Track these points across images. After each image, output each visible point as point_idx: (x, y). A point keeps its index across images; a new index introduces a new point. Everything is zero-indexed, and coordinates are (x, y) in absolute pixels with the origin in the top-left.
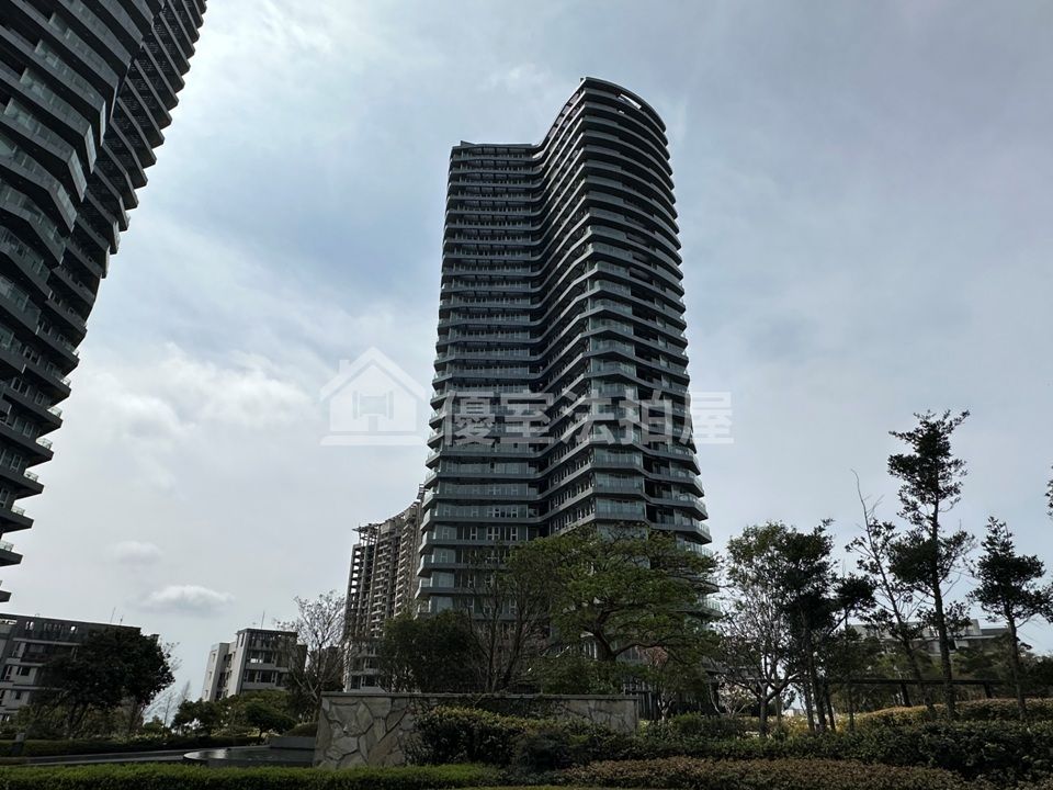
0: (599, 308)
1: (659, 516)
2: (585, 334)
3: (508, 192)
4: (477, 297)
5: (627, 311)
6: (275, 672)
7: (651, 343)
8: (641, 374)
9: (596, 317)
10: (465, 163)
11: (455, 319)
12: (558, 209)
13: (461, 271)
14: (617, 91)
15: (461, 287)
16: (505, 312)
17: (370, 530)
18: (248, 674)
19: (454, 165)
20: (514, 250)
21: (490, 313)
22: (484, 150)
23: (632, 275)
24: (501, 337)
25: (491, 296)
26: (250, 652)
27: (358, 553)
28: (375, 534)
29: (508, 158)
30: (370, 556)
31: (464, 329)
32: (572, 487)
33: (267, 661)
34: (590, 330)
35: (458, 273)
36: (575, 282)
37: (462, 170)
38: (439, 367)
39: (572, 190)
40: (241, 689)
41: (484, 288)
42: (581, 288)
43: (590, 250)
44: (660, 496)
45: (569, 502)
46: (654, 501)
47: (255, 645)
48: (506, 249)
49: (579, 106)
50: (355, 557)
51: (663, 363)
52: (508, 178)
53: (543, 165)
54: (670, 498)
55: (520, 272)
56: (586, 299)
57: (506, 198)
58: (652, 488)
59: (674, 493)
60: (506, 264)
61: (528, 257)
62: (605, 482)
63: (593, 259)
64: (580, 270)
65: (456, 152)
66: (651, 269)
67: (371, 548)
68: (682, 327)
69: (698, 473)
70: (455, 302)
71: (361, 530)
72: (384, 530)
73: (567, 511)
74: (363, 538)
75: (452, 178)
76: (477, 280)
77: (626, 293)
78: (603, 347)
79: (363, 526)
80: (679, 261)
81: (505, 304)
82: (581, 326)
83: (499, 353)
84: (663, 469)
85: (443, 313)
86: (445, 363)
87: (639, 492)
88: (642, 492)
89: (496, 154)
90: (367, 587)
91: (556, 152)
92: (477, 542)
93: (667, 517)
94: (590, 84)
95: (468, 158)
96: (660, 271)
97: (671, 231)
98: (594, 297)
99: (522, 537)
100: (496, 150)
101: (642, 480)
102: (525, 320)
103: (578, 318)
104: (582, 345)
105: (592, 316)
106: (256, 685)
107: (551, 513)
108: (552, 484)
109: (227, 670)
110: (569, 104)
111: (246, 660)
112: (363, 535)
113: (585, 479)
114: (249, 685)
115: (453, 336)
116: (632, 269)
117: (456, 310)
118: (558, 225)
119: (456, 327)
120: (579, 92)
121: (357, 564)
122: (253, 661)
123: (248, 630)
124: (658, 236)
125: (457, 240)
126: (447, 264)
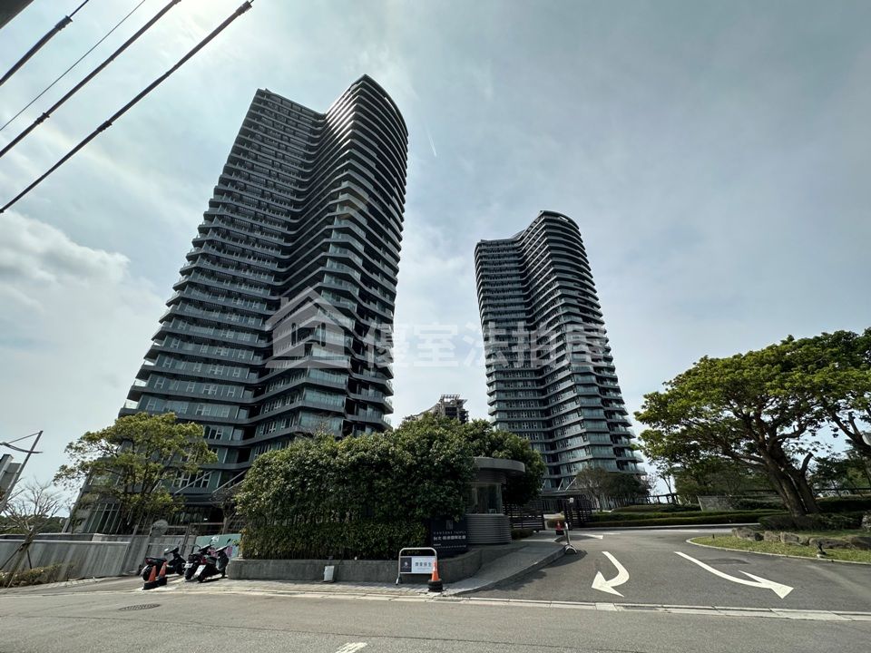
3: (506, 262)
4: (500, 313)
25: (506, 313)
29: (504, 246)
41: (502, 309)
52: (505, 256)
57: (506, 265)
65: (479, 245)
68: (601, 315)
76: (498, 305)
80: (595, 292)
89: (498, 245)
92: (517, 419)
95: (485, 247)
99: (538, 416)
100: (498, 243)
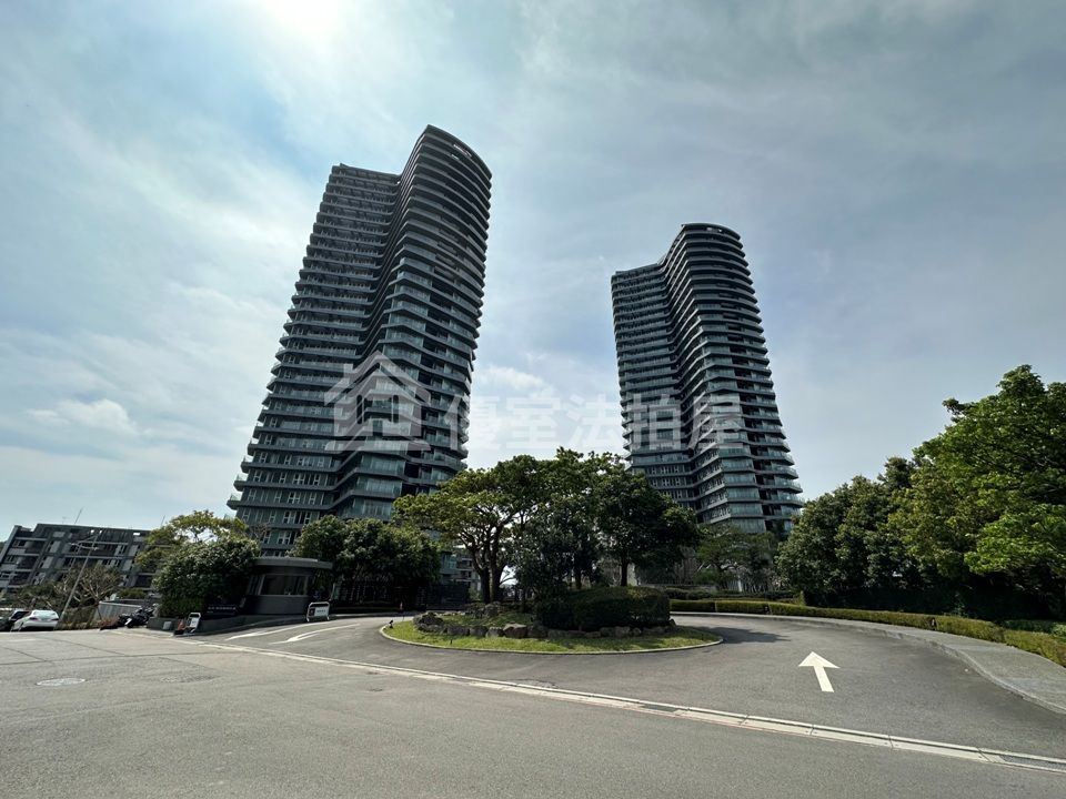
0: (712, 364)
2: (705, 380)
5: (728, 362)
9: (708, 357)
10: (621, 292)
11: (628, 376)
12: (679, 303)
13: (628, 348)
14: (704, 227)
15: (629, 357)
19: (614, 287)
21: (647, 369)
24: (654, 383)
31: (634, 381)
34: (708, 377)
38: (622, 394)
42: (699, 352)
43: (701, 330)
44: (764, 469)
46: (761, 472)
49: (682, 242)
51: (754, 376)
52: (646, 287)
53: (666, 276)
54: (770, 469)
56: (701, 348)
57: (647, 299)
58: (757, 465)
62: (729, 465)
63: (703, 335)
64: (696, 342)
75: (615, 295)
77: (724, 340)
78: (717, 386)
81: (655, 363)
82: (702, 374)
84: (761, 439)
85: (621, 374)
87: (750, 469)
89: (636, 275)
91: (672, 260)
93: (770, 481)
94: (687, 228)
98: (705, 346)
101: (751, 462)
102: (668, 370)
104: (703, 386)
105: (709, 369)
110: (677, 240)
113: (717, 463)
115: (629, 386)
117: (627, 371)
118: (680, 313)
119: (629, 381)
120: (682, 233)
125: (622, 331)
126: (619, 345)
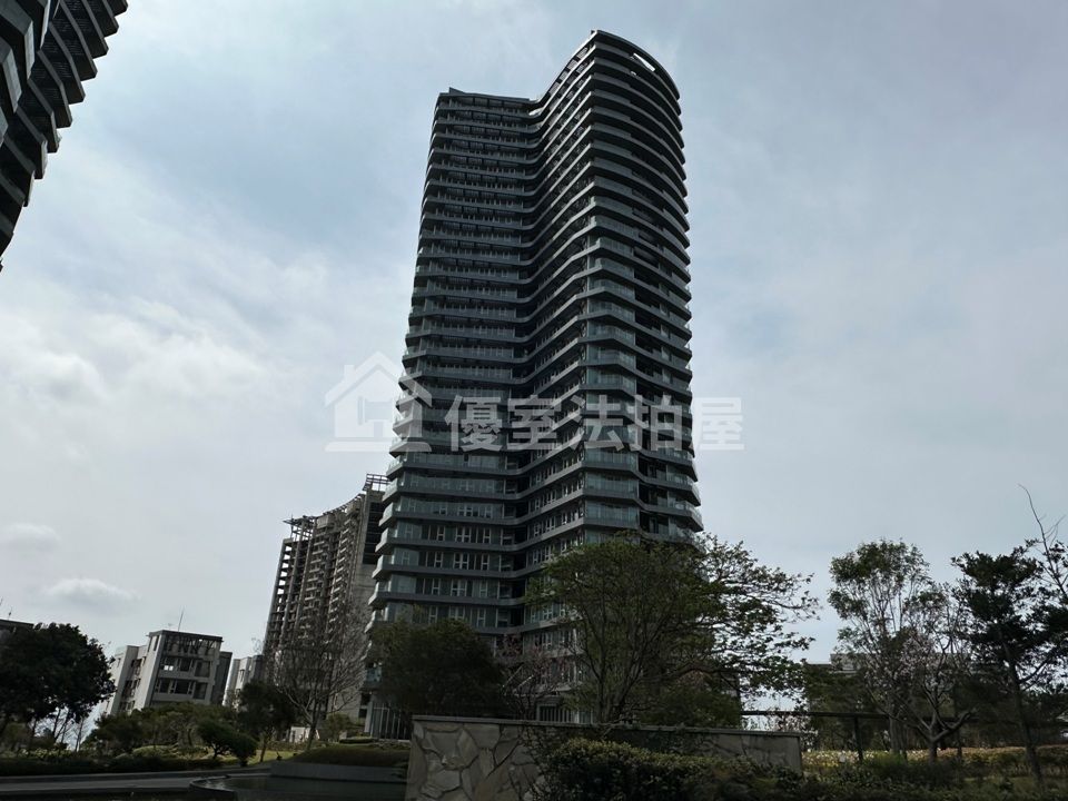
0: (599, 289)
1: (651, 525)
2: (583, 317)
3: (499, 150)
4: (459, 266)
5: (630, 295)
6: (193, 681)
7: (652, 332)
8: (640, 366)
9: (595, 298)
10: (453, 113)
11: (432, 289)
12: (557, 175)
13: (442, 235)
14: (631, 49)
15: (441, 253)
16: (489, 285)
17: (304, 523)
18: (160, 683)
20: (503, 216)
21: (472, 285)
22: (475, 99)
23: (636, 255)
24: (483, 314)
25: (474, 266)
26: (164, 657)
27: (289, 549)
28: (310, 527)
29: (502, 111)
30: (303, 553)
31: (443, 301)
32: (557, 487)
33: (184, 669)
34: (587, 313)
35: (438, 237)
36: (573, 258)
37: (450, 121)
38: (410, 341)
39: (574, 155)
40: (151, 701)
41: (468, 256)
42: (579, 265)
43: (592, 224)
44: (655, 503)
45: (553, 504)
46: (648, 508)
47: (170, 650)
48: (494, 214)
49: (587, 61)
50: (284, 553)
51: (665, 356)
52: (500, 135)
53: (542, 123)
54: (664, 505)
55: (508, 241)
56: (585, 278)
57: (497, 156)
58: (647, 493)
59: (670, 500)
60: (493, 231)
61: (519, 225)
62: (596, 483)
63: (595, 234)
64: (579, 245)
65: (443, 99)
66: (657, 250)
67: (304, 544)
68: (687, 316)
69: (696, 480)
70: (434, 270)
71: (293, 523)
72: (322, 524)
73: (549, 513)
74: (295, 532)
75: (437, 129)
76: (459, 247)
77: (628, 274)
78: (602, 333)
79: (296, 517)
80: (686, 244)
81: (490, 276)
82: (577, 307)
83: (480, 331)
84: (659, 473)
85: (419, 281)
86: (419, 338)
87: (632, 498)
88: (636, 497)
89: (489, 106)
90: (297, 588)
91: (558, 111)
92: (444, 544)
93: (661, 527)
94: (602, 38)
95: (456, 107)
96: (667, 253)
97: (681, 211)
98: (595, 276)
99: (496, 540)
100: (489, 101)
101: (637, 484)
102: (512, 296)
103: (574, 298)
104: (577, 330)
105: (591, 297)
106: (170, 696)
107: (530, 515)
108: (534, 484)
109: (135, 678)
110: (576, 58)
111: (159, 667)
112: (295, 528)
113: (573, 480)
114: (161, 696)
115: (429, 308)
116: (637, 249)
117: (434, 279)
118: (556, 192)
119: (432, 298)
120: (588, 46)
121: (286, 561)
122: (166, 668)
123: (164, 632)
124: (666, 214)
125: (439, 199)
126: (426, 226)
